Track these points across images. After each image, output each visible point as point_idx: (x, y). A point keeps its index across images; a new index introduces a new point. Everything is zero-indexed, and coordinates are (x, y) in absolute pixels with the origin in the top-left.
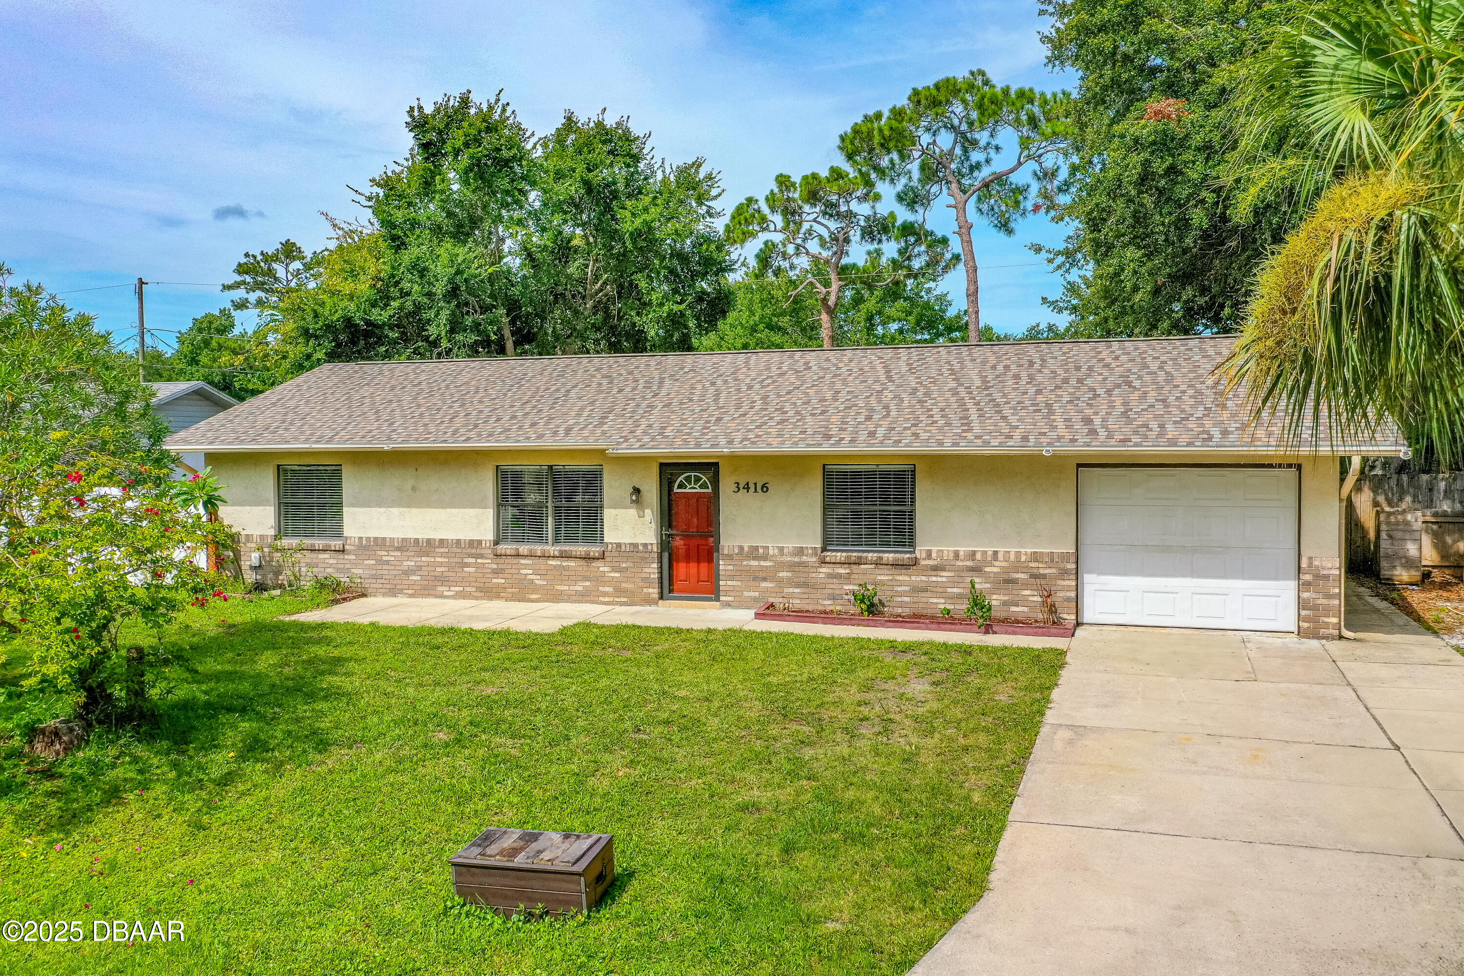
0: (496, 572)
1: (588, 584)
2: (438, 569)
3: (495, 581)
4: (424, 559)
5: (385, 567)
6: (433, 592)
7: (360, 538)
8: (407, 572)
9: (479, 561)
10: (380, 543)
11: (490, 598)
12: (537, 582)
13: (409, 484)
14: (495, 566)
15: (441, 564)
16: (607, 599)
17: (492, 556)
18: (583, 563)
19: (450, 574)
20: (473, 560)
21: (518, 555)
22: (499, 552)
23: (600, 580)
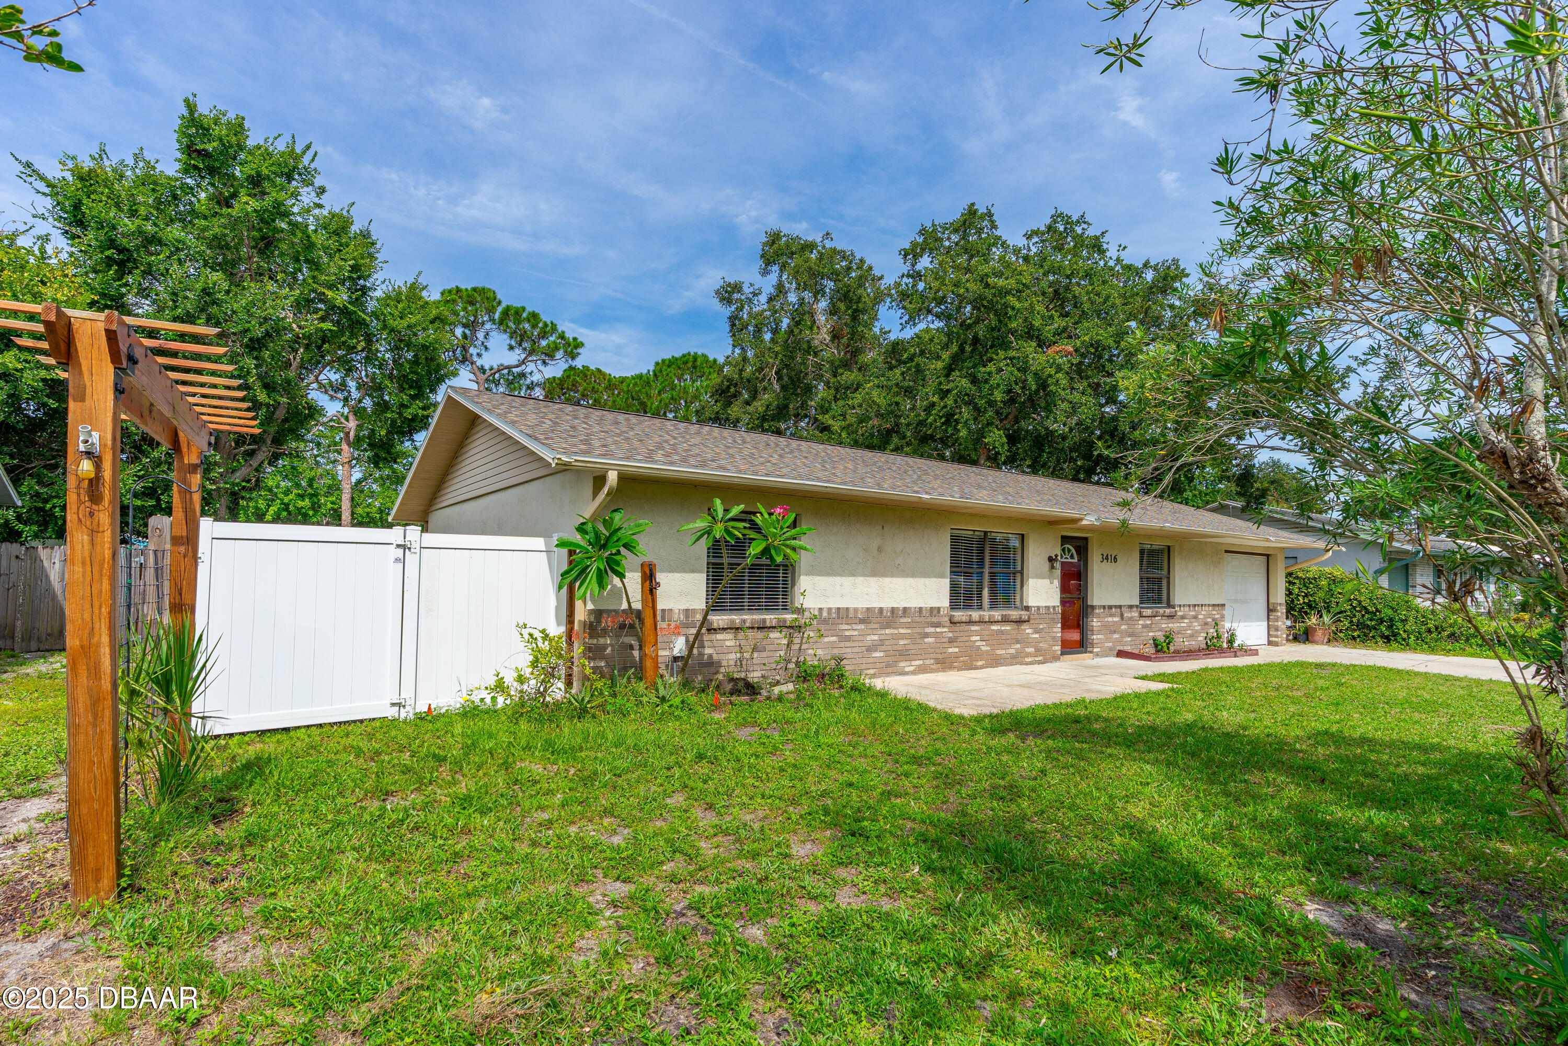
0: (951, 641)
1: (1018, 646)
2: (902, 642)
3: (950, 650)
4: (888, 631)
5: (848, 644)
6: (895, 669)
7: (821, 610)
8: (870, 649)
9: (938, 630)
10: (843, 614)
11: (944, 670)
12: (983, 648)
13: (875, 544)
14: (950, 635)
15: (902, 637)
16: (1030, 659)
17: (948, 624)
18: (1015, 626)
19: (911, 647)
20: (931, 630)
21: (971, 622)
22: (956, 619)
23: (1025, 641)
